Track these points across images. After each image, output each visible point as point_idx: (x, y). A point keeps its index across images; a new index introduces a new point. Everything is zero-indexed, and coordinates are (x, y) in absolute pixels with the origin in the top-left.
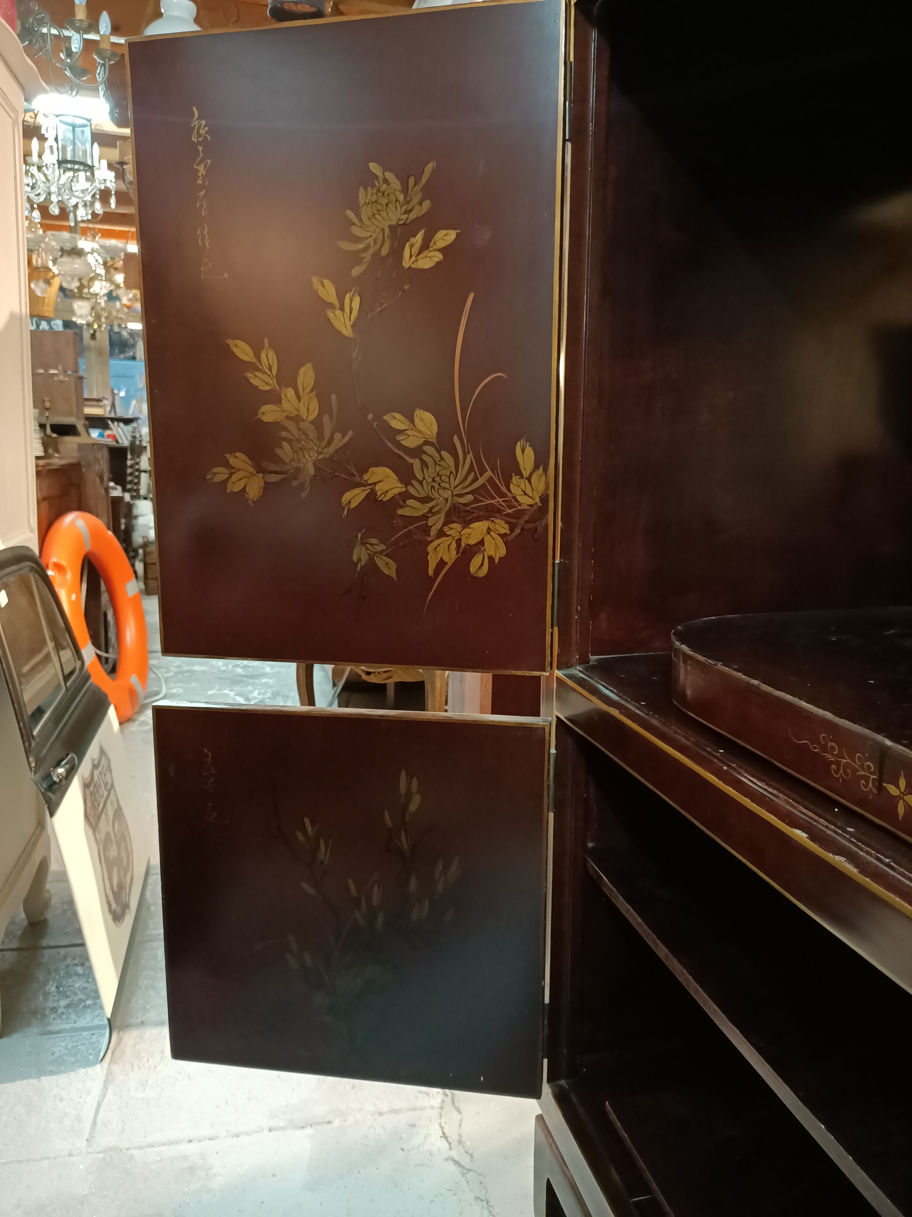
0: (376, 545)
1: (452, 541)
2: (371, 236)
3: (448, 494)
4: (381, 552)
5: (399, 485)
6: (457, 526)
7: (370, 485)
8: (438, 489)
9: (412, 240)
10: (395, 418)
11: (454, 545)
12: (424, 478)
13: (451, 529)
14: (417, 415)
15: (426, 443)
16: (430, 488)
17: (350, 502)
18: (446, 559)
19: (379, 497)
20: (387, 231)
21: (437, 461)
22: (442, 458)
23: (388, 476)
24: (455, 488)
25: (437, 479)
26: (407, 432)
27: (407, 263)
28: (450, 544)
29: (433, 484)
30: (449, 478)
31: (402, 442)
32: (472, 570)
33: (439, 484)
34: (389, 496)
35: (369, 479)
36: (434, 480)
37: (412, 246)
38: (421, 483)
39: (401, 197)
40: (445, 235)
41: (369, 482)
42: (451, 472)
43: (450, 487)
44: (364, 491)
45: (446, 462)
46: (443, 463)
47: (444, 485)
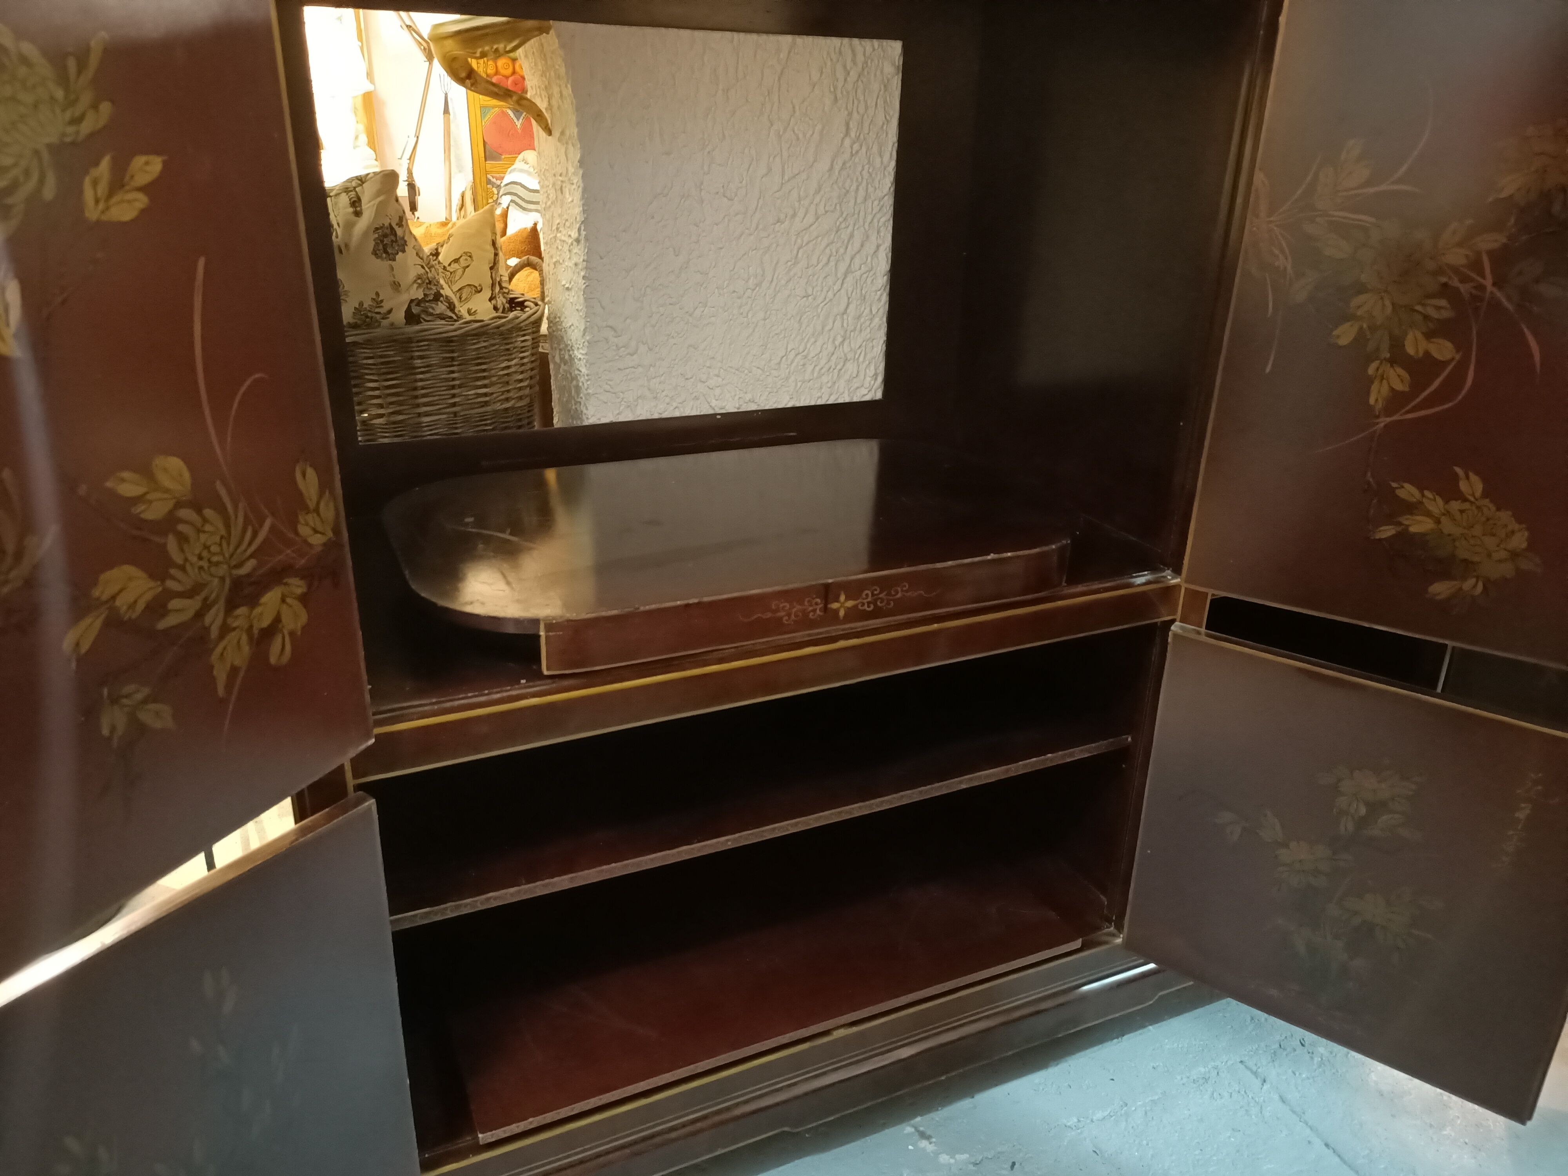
0: (133, 693)
1: (241, 634)
2: (15, 165)
3: (222, 570)
4: (145, 701)
5: (152, 584)
6: (242, 611)
7: (106, 602)
8: (209, 568)
9: (95, 172)
10: (123, 480)
11: (244, 638)
12: (186, 560)
13: (237, 617)
14: (157, 466)
15: (179, 505)
16: (196, 570)
17: (77, 644)
18: (237, 663)
19: (124, 616)
20: (46, 156)
21: (199, 526)
22: (205, 521)
23: (131, 579)
24: (231, 556)
25: (205, 554)
26: (148, 497)
27: (92, 213)
28: (239, 639)
29: (201, 563)
30: (220, 545)
31: (143, 516)
32: (273, 660)
33: (208, 560)
34: (139, 609)
35: (102, 594)
36: (200, 558)
37: (95, 183)
38: (183, 568)
39: (60, 94)
40: (146, 164)
41: (104, 599)
42: (222, 537)
43: (224, 558)
44: (97, 617)
45: (212, 524)
46: (208, 528)
47: (215, 559)
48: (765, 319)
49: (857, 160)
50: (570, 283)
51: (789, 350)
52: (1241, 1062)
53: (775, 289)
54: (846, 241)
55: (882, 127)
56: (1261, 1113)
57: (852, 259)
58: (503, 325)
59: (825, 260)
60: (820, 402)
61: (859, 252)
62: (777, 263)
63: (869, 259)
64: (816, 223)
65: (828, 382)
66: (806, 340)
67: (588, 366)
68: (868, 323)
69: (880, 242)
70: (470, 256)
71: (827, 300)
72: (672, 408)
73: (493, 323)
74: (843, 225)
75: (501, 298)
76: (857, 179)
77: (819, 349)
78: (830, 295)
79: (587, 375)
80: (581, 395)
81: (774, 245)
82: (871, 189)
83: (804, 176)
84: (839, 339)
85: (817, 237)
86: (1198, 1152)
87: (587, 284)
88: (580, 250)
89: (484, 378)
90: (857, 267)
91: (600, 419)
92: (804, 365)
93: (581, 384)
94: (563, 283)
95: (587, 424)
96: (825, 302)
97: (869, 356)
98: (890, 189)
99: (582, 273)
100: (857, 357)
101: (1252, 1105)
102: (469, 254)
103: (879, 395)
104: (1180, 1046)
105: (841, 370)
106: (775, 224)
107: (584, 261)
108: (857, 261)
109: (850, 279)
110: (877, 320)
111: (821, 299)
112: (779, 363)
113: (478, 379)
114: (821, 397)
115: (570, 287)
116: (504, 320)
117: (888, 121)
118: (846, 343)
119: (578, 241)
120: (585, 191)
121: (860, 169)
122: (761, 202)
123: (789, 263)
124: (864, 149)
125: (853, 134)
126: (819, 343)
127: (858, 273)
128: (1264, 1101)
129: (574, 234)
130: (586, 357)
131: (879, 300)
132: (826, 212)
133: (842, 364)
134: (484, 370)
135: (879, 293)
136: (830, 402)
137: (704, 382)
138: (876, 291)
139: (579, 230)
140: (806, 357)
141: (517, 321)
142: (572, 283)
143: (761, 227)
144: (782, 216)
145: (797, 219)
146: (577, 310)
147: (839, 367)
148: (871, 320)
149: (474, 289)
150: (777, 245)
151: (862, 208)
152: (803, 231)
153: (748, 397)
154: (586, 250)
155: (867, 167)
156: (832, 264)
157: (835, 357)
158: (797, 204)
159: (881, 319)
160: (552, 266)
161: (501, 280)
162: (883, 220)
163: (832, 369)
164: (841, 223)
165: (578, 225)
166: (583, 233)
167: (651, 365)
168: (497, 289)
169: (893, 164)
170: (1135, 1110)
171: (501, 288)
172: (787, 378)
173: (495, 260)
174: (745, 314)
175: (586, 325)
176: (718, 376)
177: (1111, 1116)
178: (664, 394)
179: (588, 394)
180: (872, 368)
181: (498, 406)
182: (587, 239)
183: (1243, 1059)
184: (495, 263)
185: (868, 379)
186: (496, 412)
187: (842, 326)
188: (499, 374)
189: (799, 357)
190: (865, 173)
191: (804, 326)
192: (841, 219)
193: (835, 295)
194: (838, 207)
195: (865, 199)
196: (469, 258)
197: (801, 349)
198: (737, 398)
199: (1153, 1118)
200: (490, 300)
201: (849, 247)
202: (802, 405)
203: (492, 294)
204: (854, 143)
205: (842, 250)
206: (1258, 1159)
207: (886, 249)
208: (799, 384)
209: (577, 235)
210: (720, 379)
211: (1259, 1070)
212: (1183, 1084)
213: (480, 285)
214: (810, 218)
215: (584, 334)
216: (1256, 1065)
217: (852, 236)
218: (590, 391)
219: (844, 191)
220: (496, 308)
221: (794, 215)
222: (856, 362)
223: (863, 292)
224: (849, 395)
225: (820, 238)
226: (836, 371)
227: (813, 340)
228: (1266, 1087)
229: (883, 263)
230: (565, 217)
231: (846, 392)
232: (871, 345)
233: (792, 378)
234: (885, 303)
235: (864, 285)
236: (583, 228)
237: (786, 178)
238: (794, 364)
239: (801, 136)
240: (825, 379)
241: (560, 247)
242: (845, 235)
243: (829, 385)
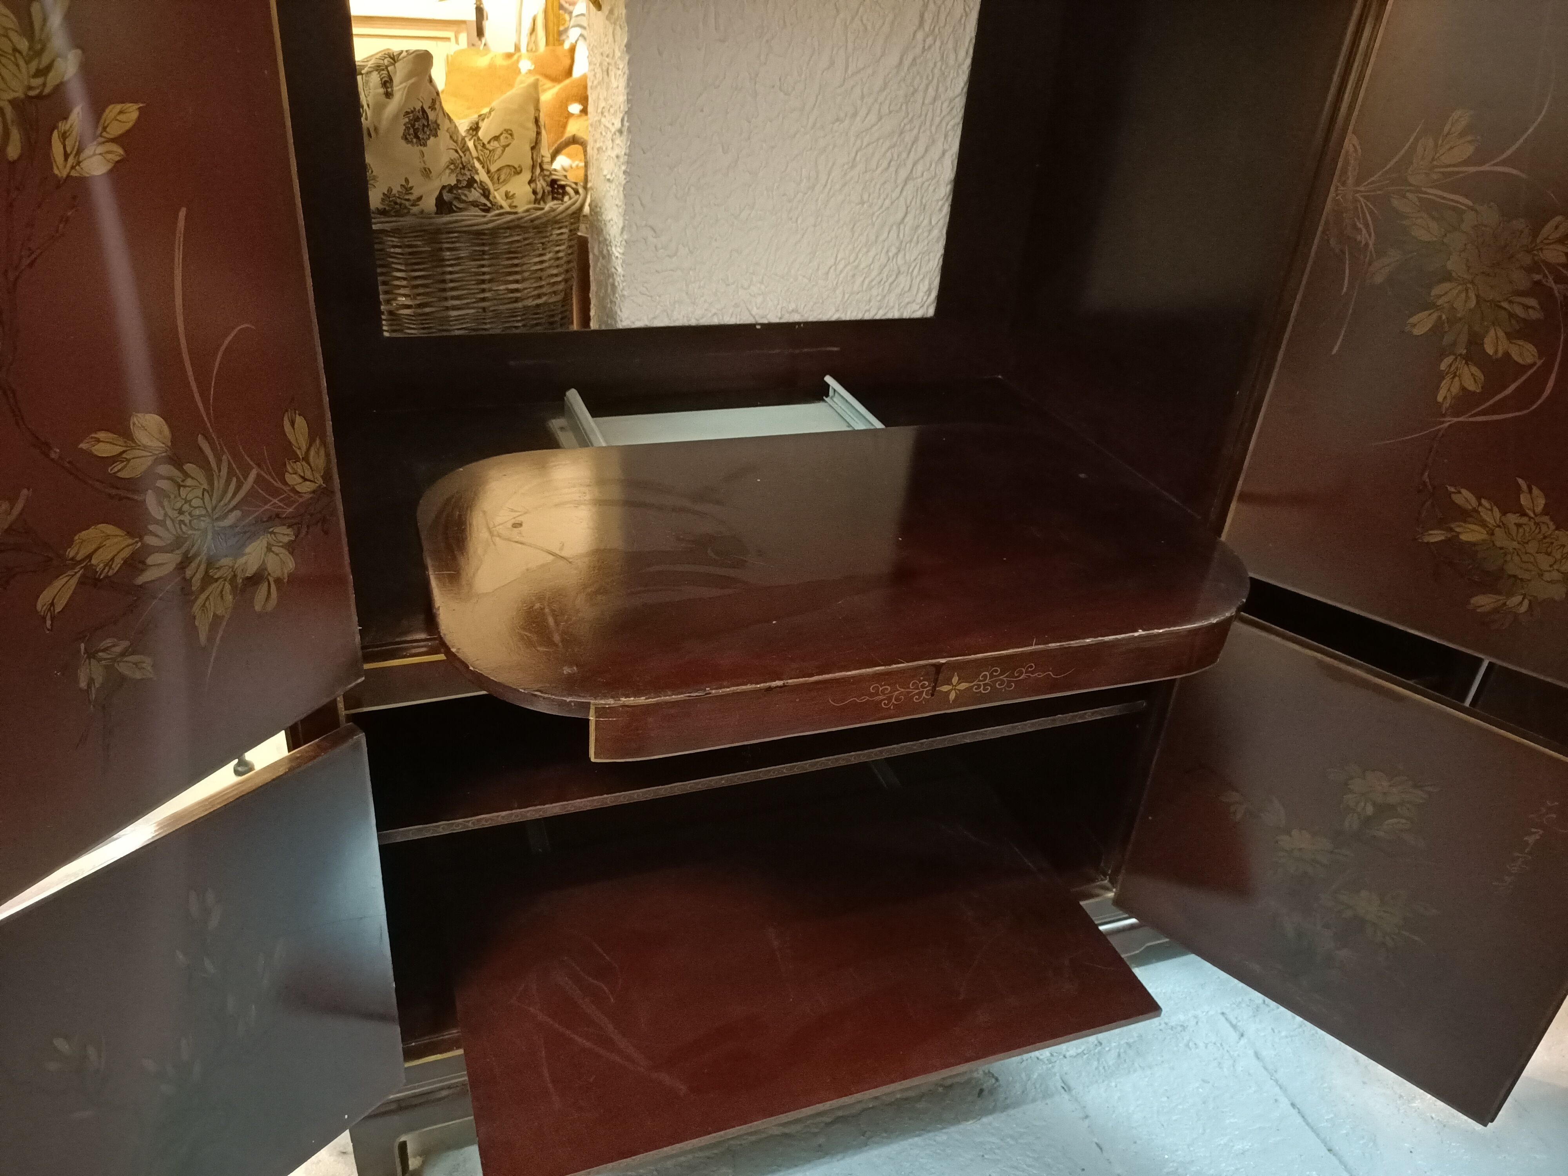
0: (111, 647)
1: (224, 584)
3: (205, 523)
4: (123, 654)
5: (129, 541)
7: (82, 560)
8: (190, 521)
10: (98, 441)
11: (228, 587)
12: (166, 515)
14: (134, 424)
15: (157, 461)
16: (177, 526)
17: (51, 605)
18: (220, 612)
19: (101, 574)
21: (179, 480)
22: (187, 475)
23: (108, 537)
24: (214, 509)
25: (186, 507)
26: (124, 456)
27: (61, 170)
28: (223, 588)
29: (182, 518)
30: (203, 499)
31: (119, 475)
32: (258, 607)
33: (190, 514)
34: (116, 566)
35: (77, 553)
36: (181, 512)
37: (64, 137)
38: (162, 523)
40: (121, 112)
41: (79, 558)
42: (204, 490)
43: (207, 511)
44: (73, 576)
45: (193, 478)
46: (189, 482)
47: (197, 512)
48: (815, 226)
49: (929, 56)
50: (612, 174)
51: (838, 259)
52: (1223, 1014)
53: (829, 193)
54: (910, 145)
55: (960, 20)
56: (1234, 1066)
57: (915, 164)
58: (538, 218)
59: (885, 164)
60: (868, 316)
61: (922, 158)
62: (834, 164)
63: (933, 166)
64: (879, 124)
65: (878, 295)
66: (858, 249)
67: (624, 266)
68: (926, 234)
69: (946, 147)
70: (511, 135)
71: (884, 208)
72: (710, 315)
73: (526, 216)
74: (908, 127)
75: (542, 181)
76: (927, 77)
77: (871, 260)
78: (888, 202)
79: (623, 276)
80: (617, 295)
81: (831, 147)
82: (941, 89)
83: (869, 71)
84: (894, 250)
85: (878, 140)
86: (1165, 1099)
87: (628, 179)
88: (622, 141)
89: (516, 273)
90: (919, 174)
91: (633, 323)
92: (854, 276)
93: (616, 284)
94: (605, 172)
95: (621, 327)
96: (881, 210)
97: (923, 270)
98: (962, 90)
99: (623, 168)
100: (911, 270)
101: (1226, 1058)
102: (509, 132)
103: (931, 312)
104: (1164, 991)
105: (893, 282)
106: (833, 123)
107: (625, 154)
108: (920, 168)
109: (910, 185)
110: (936, 232)
111: (876, 208)
112: (827, 273)
113: (510, 274)
114: (869, 310)
115: (611, 179)
116: (539, 213)
117: (967, 15)
118: (900, 256)
119: (620, 132)
120: (629, 79)
121: (931, 65)
122: (820, 97)
123: (846, 167)
124: (938, 43)
125: (927, 28)
126: (872, 254)
127: (920, 180)
128: (1239, 1055)
129: (618, 125)
130: (623, 257)
131: (940, 210)
132: (890, 112)
133: (894, 277)
134: (516, 265)
135: (940, 203)
136: (878, 317)
137: (745, 289)
138: (938, 201)
139: (622, 120)
140: (857, 267)
141: (553, 214)
142: (614, 176)
143: (818, 125)
144: (842, 115)
145: (858, 119)
146: (617, 205)
147: (890, 280)
148: (930, 231)
149: (513, 170)
150: (835, 146)
151: (931, 110)
152: (862, 132)
153: (792, 306)
154: (629, 143)
155: (939, 64)
156: (892, 169)
157: (887, 269)
158: (859, 102)
159: (941, 231)
160: (596, 151)
161: (542, 161)
162: (952, 123)
163: (882, 282)
164: (905, 125)
165: (621, 115)
166: (626, 124)
167: (691, 269)
168: (538, 171)
169: (969, 61)
170: (1109, 1050)
171: (542, 170)
172: (835, 289)
173: (537, 139)
174: (794, 219)
175: (624, 223)
176: (762, 282)
177: (1085, 1054)
178: (703, 299)
179: (623, 296)
180: (927, 282)
181: (530, 303)
182: (629, 130)
183: (1225, 1011)
184: (536, 143)
185: (921, 294)
186: (526, 308)
187: (898, 236)
188: (532, 269)
189: (849, 267)
190: (936, 71)
191: (856, 235)
192: (906, 121)
193: (892, 203)
194: (904, 107)
195: (935, 100)
196: (509, 136)
197: (852, 259)
198: (779, 307)
199: (1125, 1061)
200: (530, 182)
201: (912, 153)
202: (848, 319)
203: (532, 177)
204: (927, 36)
205: (904, 155)
206: (1223, 1112)
207: (952, 156)
208: (847, 296)
209: (620, 125)
210: (763, 287)
211: (1239, 1024)
212: (1161, 1030)
213: (520, 166)
214: (873, 117)
215: (622, 233)
216: (1236, 1018)
217: (916, 140)
218: (625, 293)
219: (912, 89)
220: (535, 192)
221: (855, 115)
222: (909, 275)
223: (924, 201)
224: (899, 310)
225: (881, 141)
226: (887, 284)
227: (865, 250)
228: (1243, 1041)
229: (947, 170)
230: (610, 102)
231: (897, 306)
232: (927, 258)
233: (841, 288)
234: (946, 215)
235: (926, 194)
236: (626, 119)
237: (850, 72)
238: (842, 275)
239: (869, 28)
240: (874, 292)
241: (604, 133)
242: (908, 138)
243: (879, 298)
